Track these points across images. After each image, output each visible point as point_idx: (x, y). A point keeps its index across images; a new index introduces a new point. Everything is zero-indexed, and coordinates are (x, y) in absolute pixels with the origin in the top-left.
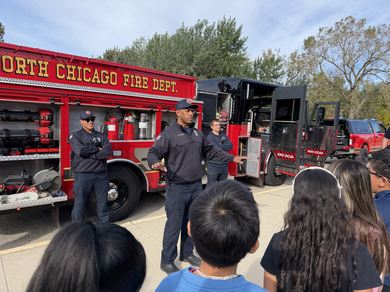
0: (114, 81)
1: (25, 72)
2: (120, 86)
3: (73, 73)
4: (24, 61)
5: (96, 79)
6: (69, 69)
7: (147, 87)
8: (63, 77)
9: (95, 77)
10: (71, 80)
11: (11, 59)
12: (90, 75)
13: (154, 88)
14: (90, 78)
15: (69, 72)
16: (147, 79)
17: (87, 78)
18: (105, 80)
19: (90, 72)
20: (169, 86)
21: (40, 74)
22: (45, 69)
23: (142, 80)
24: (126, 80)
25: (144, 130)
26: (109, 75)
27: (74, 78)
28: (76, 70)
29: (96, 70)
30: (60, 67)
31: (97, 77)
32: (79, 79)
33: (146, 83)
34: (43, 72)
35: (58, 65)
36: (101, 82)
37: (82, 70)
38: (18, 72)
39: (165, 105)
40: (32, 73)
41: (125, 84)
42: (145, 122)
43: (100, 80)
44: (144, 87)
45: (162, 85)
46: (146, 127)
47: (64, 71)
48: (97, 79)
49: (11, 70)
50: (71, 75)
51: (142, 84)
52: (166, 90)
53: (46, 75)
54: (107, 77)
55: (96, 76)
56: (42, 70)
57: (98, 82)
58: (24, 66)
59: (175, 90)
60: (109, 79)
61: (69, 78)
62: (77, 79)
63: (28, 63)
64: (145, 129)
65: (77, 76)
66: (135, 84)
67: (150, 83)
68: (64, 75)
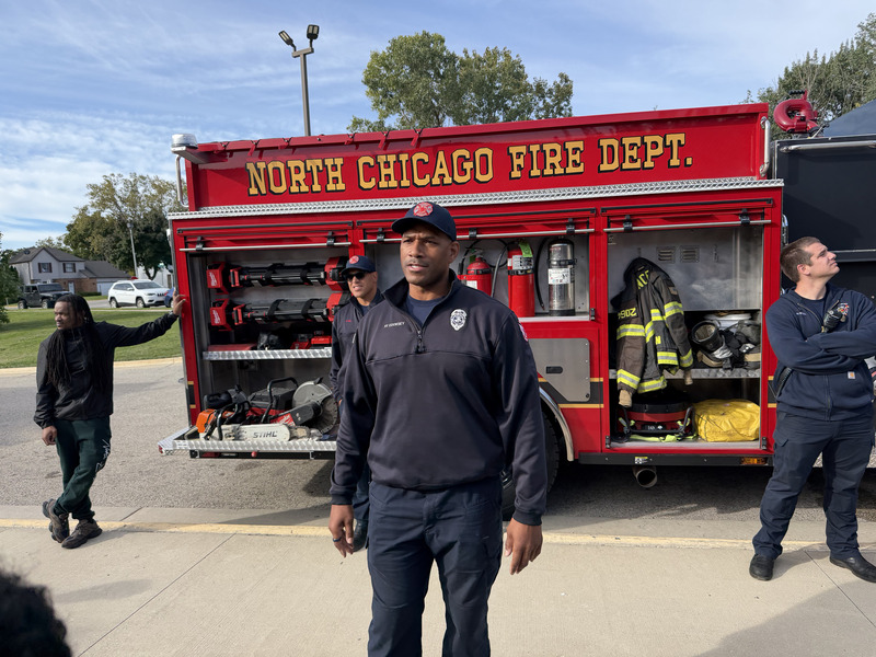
0: (484, 171)
1: (304, 188)
2: (502, 182)
3: (390, 171)
4: (301, 165)
5: (442, 176)
6: (382, 165)
7: (581, 169)
8: (371, 184)
9: (439, 171)
10: (389, 188)
11: (281, 166)
12: (427, 168)
13: (605, 167)
14: (428, 176)
15: (384, 171)
16: (580, 145)
17: (422, 177)
18: (463, 172)
19: (427, 160)
20: (659, 151)
21: (331, 187)
22: (338, 174)
23: (565, 151)
24: (516, 162)
25: (563, 288)
26: (473, 159)
27: (393, 183)
28: (398, 163)
29: (441, 154)
30: (366, 165)
31: (445, 171)
32: (405, 183)
33: (577, 157)
34: (336, 180)
35: (362, 161)
36: (453, 180)
37: (409, 162)
38: (294, 189)
39: (618, 212)
40: (316, 187)
41: (516, 174)
42: (565, 266)
43: (452, 175)
44: (571, 169)
45: (634, 153)
46: (566, 280)
47: (373, 171)
48: (444, 175)
49: (283, 189)
50: (388, 177)
51: (564, 163)
52: (649, 164)
53: (341, 186)
54: (468, 166)
55: (441, 167)
56: (333, 178)
57: (448, 180)
58: (301, 177)
59: (682, 157)
60: (473, 170)
61: (383, 184)
62: (399, 183)
63: (309, 169)
64: (566, 286)
65: (399, 178)
66: (542, 166)
67: (592, 155)
68: (373, 179)
